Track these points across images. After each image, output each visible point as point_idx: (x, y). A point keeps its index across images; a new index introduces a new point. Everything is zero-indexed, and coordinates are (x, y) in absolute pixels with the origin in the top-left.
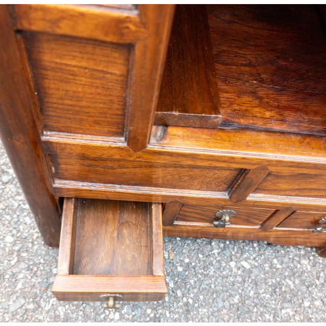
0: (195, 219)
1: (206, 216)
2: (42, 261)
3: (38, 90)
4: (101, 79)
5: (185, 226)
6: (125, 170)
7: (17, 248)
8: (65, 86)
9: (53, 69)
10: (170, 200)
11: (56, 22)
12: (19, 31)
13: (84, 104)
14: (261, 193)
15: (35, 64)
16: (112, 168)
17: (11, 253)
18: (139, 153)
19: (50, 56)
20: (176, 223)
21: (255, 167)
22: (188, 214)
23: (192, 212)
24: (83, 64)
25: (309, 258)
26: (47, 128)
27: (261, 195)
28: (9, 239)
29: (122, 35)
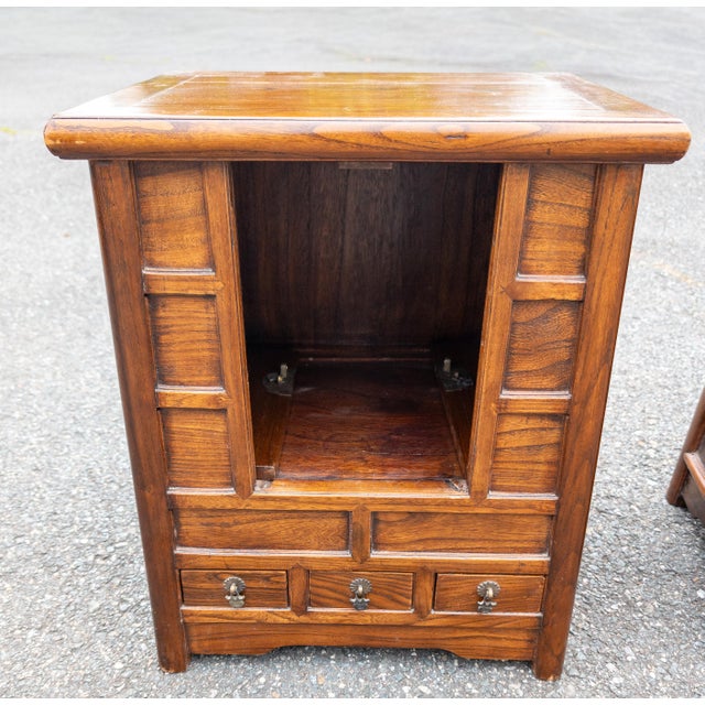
0: (331, 601)
1: (340, 593)
2: (154, 687)
3: (167, 450)
4: (210, 436)
5: (322, 613)
6: (240, 527)
7: (126, 675)
8: (186, 445)
9: (180, 433)
10: (292, 564)
11: (180, 401)
12: (158, 409)
13: (199, 458)
14: (385, 550)
15: (167, 430)
16: (228, 525)
17: (119, 680)
18: (247, 501)
19: (177, 424)
20: (310, 609)
21: (354, 508)
22: (320, 591)
23: (322, 587)
24: (198, 427)
25: (521, 682)
26: (172, 484)
27: (386, 552)
28: (119, 665)
29: (218, 404)
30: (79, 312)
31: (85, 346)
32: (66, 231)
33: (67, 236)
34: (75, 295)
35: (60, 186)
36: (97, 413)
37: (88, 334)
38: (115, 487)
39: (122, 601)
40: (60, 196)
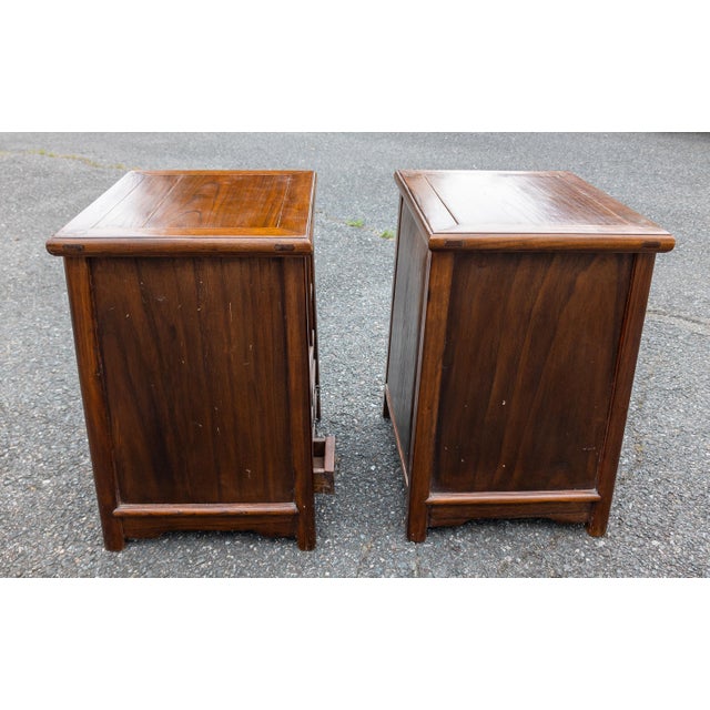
30: (15, 298)
31: (15, 323)
32: (17, 236)
33: (18, 240)
34: (15, 286)
35: (20, 200)
36: (14, 368)
37: (19, 314)
38: (16, 414)
39: (7, 479)
40: (19, 207)
